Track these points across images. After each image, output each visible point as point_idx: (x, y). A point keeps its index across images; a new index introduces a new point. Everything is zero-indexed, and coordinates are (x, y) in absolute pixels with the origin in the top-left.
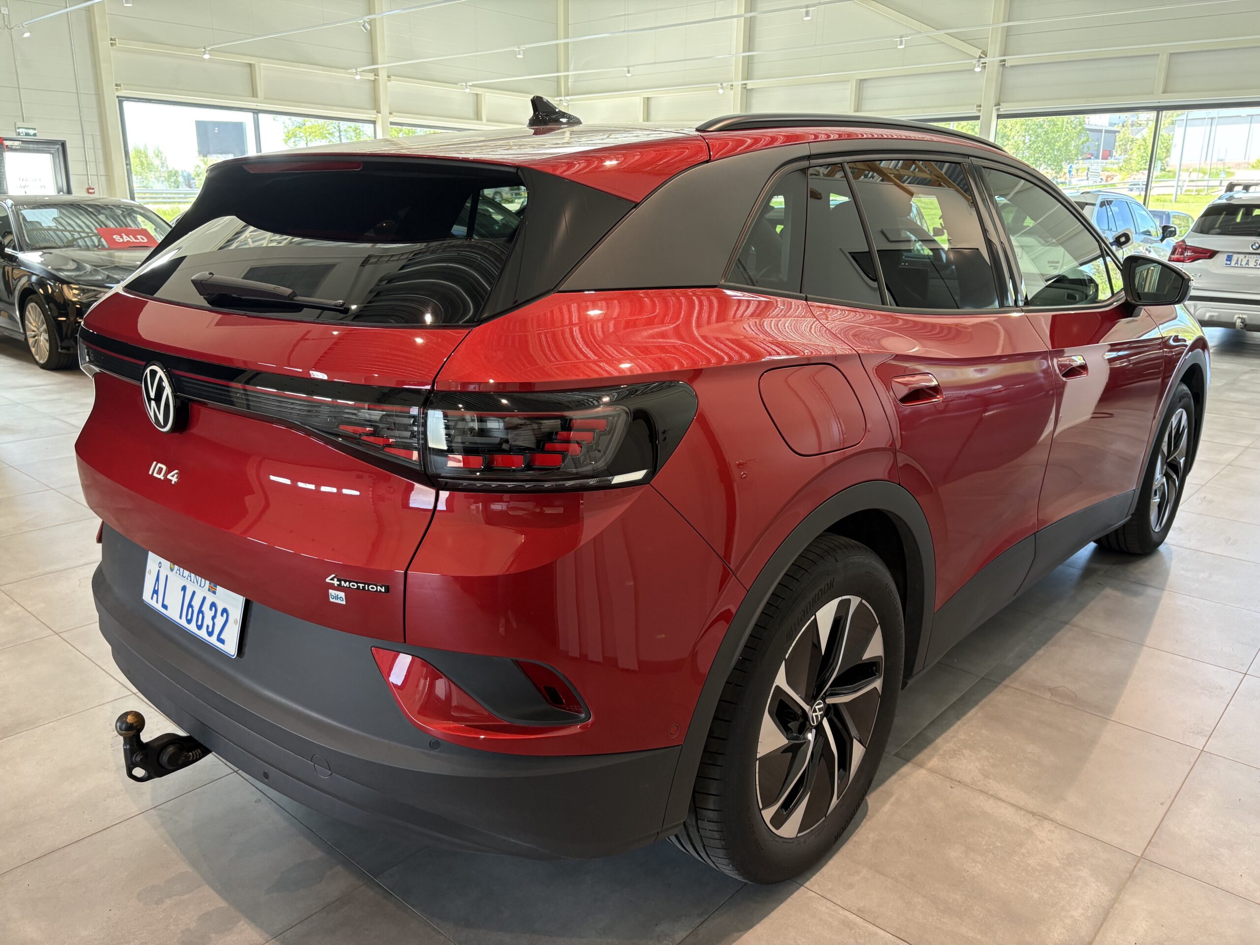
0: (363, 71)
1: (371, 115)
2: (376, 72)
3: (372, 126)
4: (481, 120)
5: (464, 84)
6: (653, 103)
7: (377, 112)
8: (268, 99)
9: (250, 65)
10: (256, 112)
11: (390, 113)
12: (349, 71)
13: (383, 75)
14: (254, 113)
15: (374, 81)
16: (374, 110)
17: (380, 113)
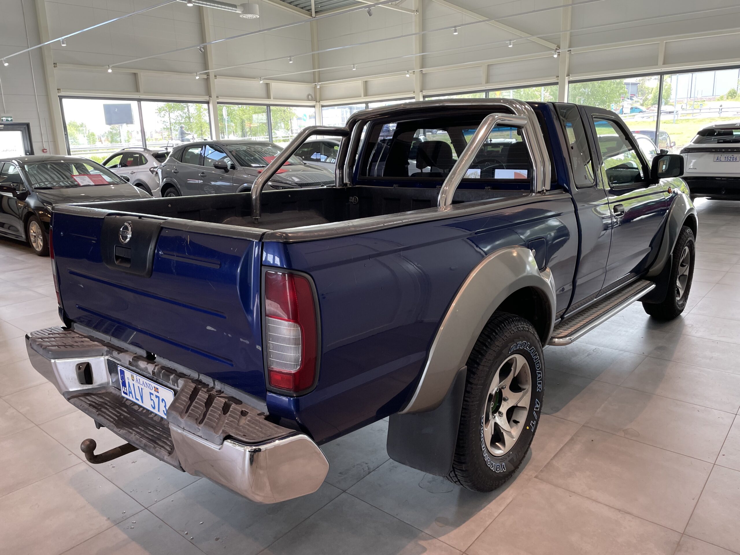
0: (200, 74)
1: (206, 98)
2: (208, 74)
3: (207, 105)
4: (270, 98)
5: (259, 78)
6: (369, 84)
8: (145, 93)
9: (135, 74)
10: (139, 100)
11: (217, 97)
12: (192, 74)
13: (212, 76)
15: (207, 79)
16: (208, 95)
17: (211, 97)
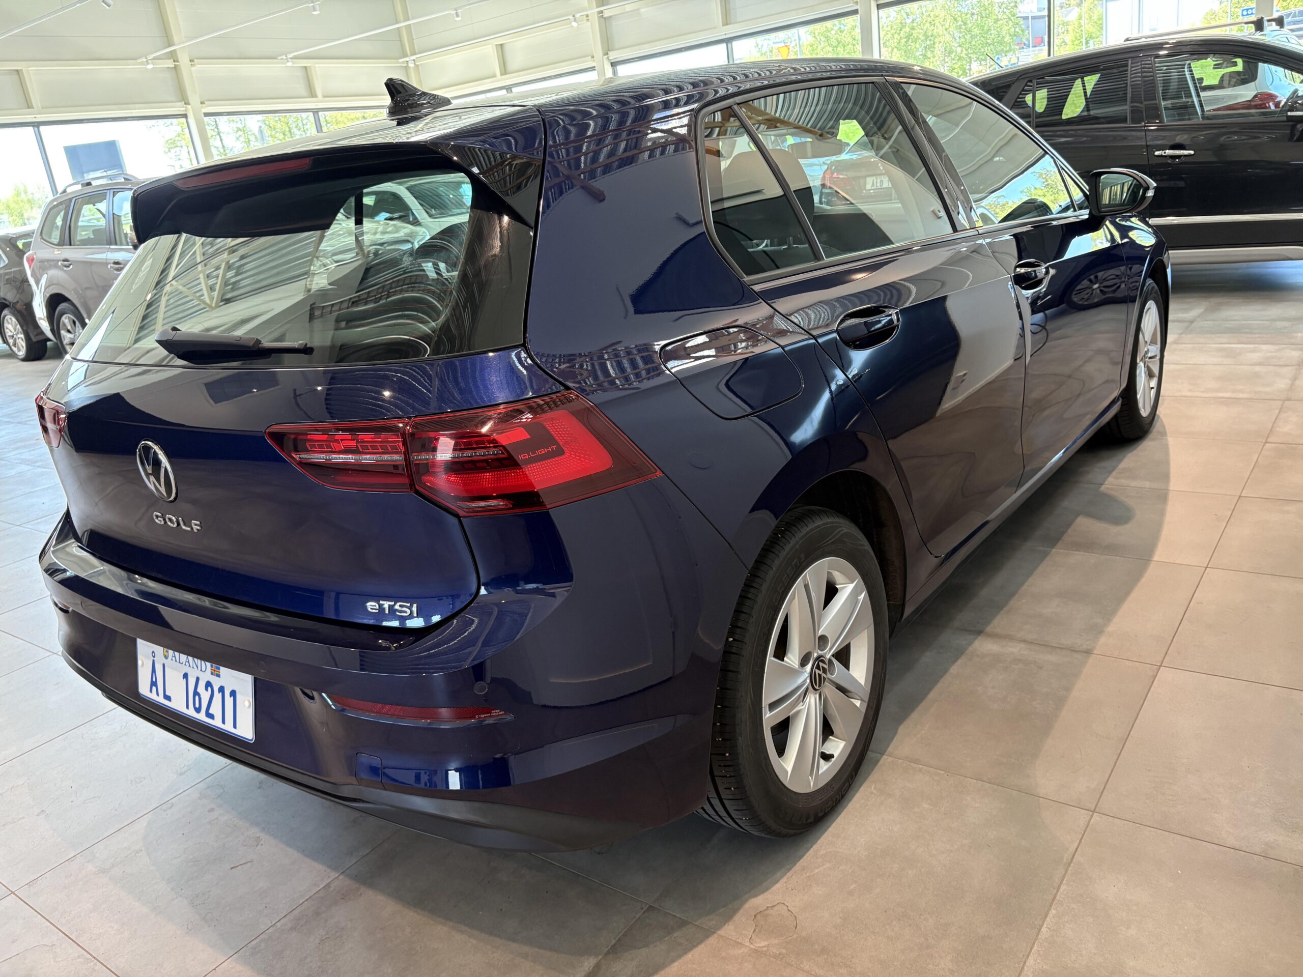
0: (154, 59)
1: (179, 108)
2: (173, 56)
3: (183, 120)
4: (316, 96)
5: (284, 57)
6: (507, 48)
7: (185, 104)
8: (45, 108)
9: (17, 71)
10: (36, 125)
11: (202, 103)
12: (139, 61)
13: (184, 60)
14: (33, 126)
15: (176, 67)
16: (181, 101)
17: (189, 104)
